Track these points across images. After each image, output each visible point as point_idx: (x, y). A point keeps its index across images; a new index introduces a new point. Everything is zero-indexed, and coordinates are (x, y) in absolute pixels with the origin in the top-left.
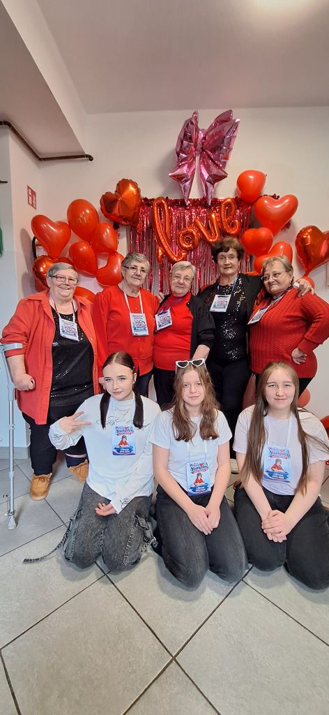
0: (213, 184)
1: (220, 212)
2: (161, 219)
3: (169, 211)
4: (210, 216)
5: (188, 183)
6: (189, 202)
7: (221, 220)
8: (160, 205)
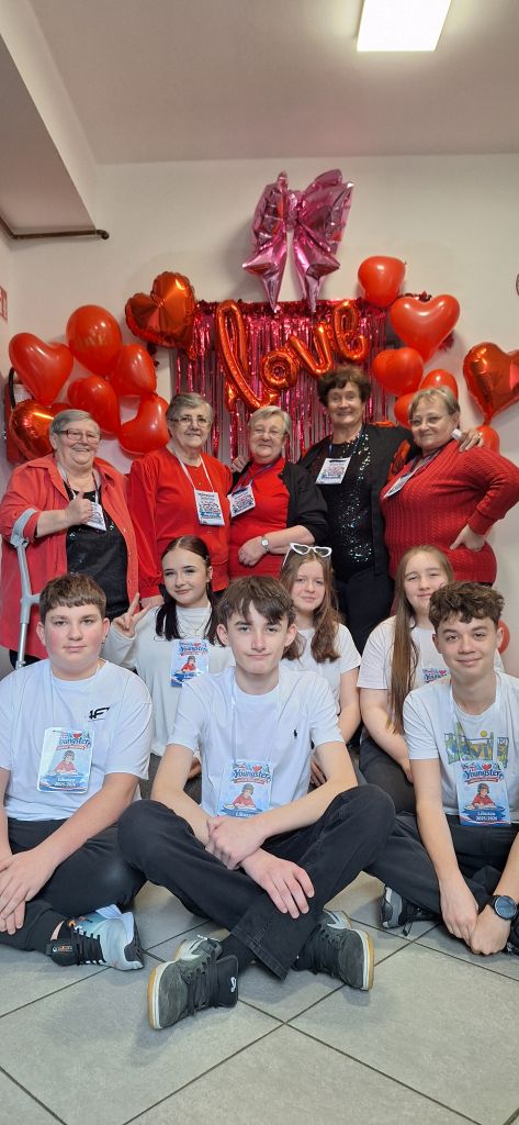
0: (317, 279)
1: (332, 323)
2: (231, 336)
3: (245, 322)
4: (316, 330)
5: (274, 278)
6: (278, 308)
7: (335, 336)
8: (229, 314)
